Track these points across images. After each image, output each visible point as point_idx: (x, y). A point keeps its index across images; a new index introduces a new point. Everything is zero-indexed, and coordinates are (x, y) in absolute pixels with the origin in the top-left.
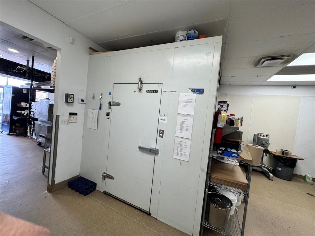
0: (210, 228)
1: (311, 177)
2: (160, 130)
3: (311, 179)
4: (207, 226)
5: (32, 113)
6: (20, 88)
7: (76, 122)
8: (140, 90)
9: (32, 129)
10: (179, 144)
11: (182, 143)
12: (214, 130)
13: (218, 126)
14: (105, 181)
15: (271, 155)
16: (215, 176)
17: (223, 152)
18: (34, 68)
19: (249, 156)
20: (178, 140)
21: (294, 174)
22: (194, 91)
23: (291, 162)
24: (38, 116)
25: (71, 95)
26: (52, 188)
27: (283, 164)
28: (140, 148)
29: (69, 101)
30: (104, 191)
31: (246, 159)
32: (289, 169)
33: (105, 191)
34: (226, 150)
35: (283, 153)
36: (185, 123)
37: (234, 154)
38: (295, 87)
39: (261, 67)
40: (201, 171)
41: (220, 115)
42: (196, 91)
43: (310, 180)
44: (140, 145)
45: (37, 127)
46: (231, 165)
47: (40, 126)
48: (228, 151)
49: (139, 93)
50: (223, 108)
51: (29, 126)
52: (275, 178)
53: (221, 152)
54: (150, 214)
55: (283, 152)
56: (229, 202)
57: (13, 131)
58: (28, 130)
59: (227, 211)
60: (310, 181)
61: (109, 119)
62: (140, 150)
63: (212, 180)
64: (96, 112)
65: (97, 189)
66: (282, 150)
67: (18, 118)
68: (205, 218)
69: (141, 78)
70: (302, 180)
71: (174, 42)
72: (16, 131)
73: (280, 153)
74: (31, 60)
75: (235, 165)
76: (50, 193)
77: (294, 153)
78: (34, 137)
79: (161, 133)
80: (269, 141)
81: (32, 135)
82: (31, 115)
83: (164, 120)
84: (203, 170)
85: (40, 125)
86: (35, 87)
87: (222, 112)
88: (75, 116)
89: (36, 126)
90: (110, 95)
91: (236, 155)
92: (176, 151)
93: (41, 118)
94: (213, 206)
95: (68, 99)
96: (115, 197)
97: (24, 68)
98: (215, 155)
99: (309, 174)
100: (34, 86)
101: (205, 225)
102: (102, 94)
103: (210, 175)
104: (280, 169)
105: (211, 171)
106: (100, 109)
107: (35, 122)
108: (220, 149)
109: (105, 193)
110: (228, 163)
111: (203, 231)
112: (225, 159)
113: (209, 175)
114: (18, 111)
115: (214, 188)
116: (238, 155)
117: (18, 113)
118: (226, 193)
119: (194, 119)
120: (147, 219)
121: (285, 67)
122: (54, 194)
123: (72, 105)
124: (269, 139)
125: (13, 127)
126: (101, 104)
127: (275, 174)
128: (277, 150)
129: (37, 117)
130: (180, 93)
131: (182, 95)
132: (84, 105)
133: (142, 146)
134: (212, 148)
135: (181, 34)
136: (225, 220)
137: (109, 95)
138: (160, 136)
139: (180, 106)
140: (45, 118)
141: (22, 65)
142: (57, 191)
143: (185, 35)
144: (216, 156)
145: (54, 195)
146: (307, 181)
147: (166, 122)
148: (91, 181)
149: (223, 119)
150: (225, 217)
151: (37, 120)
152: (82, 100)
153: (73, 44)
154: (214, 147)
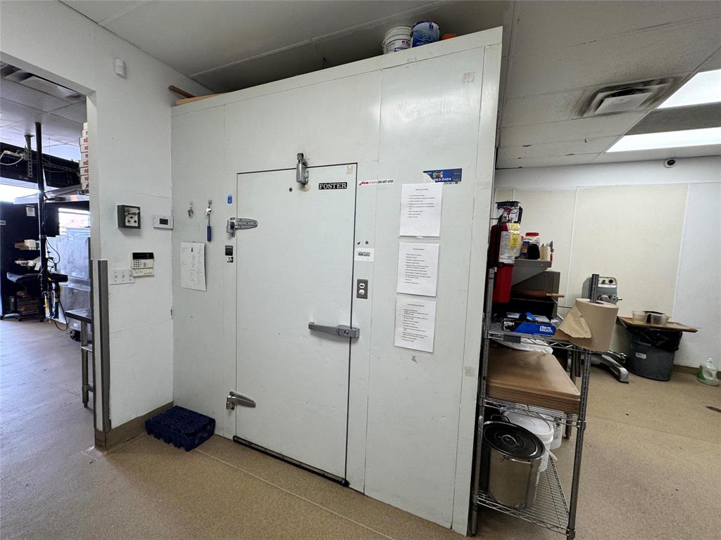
0: (494, 508)
1: (714, 369)
2: (359, 281)
3: (714, 373)
4: (484, 503)
5: (50, 263)
6: (15, 203)
7: (153, 276)
8: (303, 184)
9: (55, 300)
10: (406, 311)
11: (414, 308)
12: (491, 270)
13: (501, 261)
14: (234, 412)
15: (622, 325)
16: (501, 384)
17: (517, 325)
18: (43, 152)
19: (583, 330)
20: (404, 302)
21: (674, 365)
22: (438, 177)
23: (667, 339)
24: (65, 268)
25: (131, 209)
26: (107, 439)
27: (650, 345)
28: (312, 327)
29: (127, 224)
30: (234, 437)
31: (576, 336)
32: (664, 355)
33: (238, 436)
34: (523, 318)
35: (649, 319)
36: (418, 258)
37: (543, 327)
38: (672, 164)
39: (595, 116)
40: (464, 375)
41: (504, 233)
42: (442, 176)
43: (711, 375)
44: (312, 321)
45: (66, 297)
46: (535, 353)
47: (73, 293)
48: (529, 321)
49: (301, 192)
50: (510, 216)
51: (47, 295)
52: (632, 378)
53: (510, 324)
54: (346, 484)
55: (649, 317)
56: (536, 442)
57: (12, 308)
58: (46, 305)
59: (532, 466)
60: (711, 379)
61: (232, 261)
62: (312, 334)
63: (493, 393)
64: (199, 247)
65: (217, 432)
66: (646, 312)
67: (21, 277)
68: (480, 484)
69: (302, 155)
70: (694, 378)
71: (381, 53)
72: (19, 309)
73: (642, 320)
74: (34, 133)
75: (544, 355)
76: (101, 451)
77: (675, 317)
78: (61, 319)
79: (362, 289)
80: (616, 293)
81: (57, 316)
82: (49, 269)
83: (368, 255)
84: (468, 371)
85: (72, 289)
86: (50, 199)
87: (509, 225)
88: (148, 261)
89: (62, 293)
90: (231, 202)
91: (550, 330)
92: (400, 330)
93: (74, 274)
94: (497, 456)
95: (127, 218)
96: (260, 449)
97: (21, 155)
98: (498, 333)
99: (710, 362)
100: (49, 197)
101: (480, 501)
102: (210, 203)
103: (488, 381)
104: (644, 356)
105: (488, 372)
106: (209, 239)
107: (60, 283)
108: (509, 316)
109: (237, 440)
110: (527, 349)
111: (477, 515)
112: (522, 340)
113: (485, 382)
114: (17, 260)
115: (497, 411)
116: (554, 328)
117: (19, 265)
118: (528, 421)
119: (440, 246)
120: (341, 496)
121: (652, 113)
122: (112, 453)
123: (139, 235)
124: (616, 288)
125: (10, 300)
126: (209, 229)
127: (631, 370)
128: (636, 313)
129: (63, 272)
130: (403, 185)
131: (408, 189)
132: (170, 232)
133: (316, 323)
134: (489, 315)
135: (396, 35)
136: (528, 487)
137: (229, 203)
138: (359, 296)
139: (404, 218)
140: (83, 273)
141: (13, 149)
142: (120, 445)
143: (408, 38)
144: (500, 333)
145: (112, 455)
146: (704, 379)
147: (371, 259)
148: (201, 415)
149: (512, 242)
150: (529, 481)
151: (64, 278)
152: (164, 222)
153: (125, 77)
154: (492, 314)
